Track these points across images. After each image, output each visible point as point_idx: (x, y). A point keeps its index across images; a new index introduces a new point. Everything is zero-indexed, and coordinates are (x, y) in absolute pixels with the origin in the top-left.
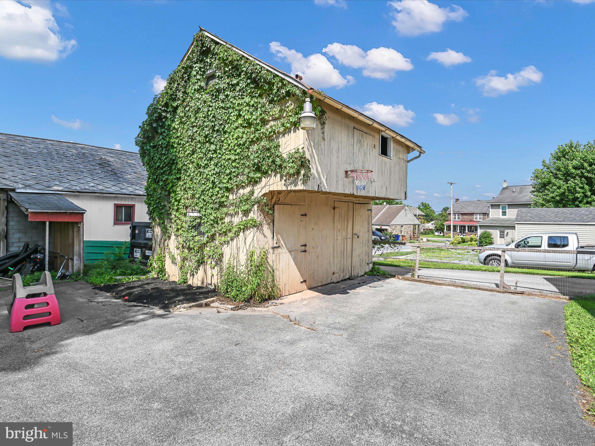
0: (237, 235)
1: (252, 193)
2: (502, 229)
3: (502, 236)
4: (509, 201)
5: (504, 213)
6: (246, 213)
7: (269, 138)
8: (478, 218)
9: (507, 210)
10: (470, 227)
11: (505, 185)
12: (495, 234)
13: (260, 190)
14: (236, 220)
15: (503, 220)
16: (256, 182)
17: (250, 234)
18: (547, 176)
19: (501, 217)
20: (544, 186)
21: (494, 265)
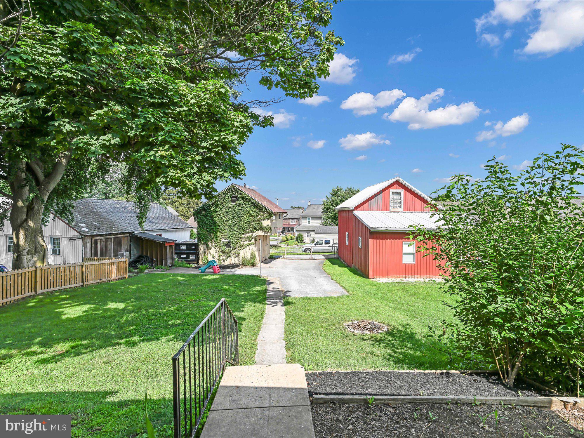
0: (246, 247)
1: (252, 235)
2: (308, 232)
3: (308, 236)
4: (312, 215)
5: (309, 222)
6: (250, 241)
7: (259, 221)
8: (293, 222)
9: (311, 220)
10: (288, 228)
11: (309, 204)
12: (305, 234)
13: (254, 235)
14: (246, 243)
15: (309, 227)
16: (254, 232)
17: (251, 247)
18: (329, 204)
19: (308, 224)
20: (328, 209)
21: (308, 252)
